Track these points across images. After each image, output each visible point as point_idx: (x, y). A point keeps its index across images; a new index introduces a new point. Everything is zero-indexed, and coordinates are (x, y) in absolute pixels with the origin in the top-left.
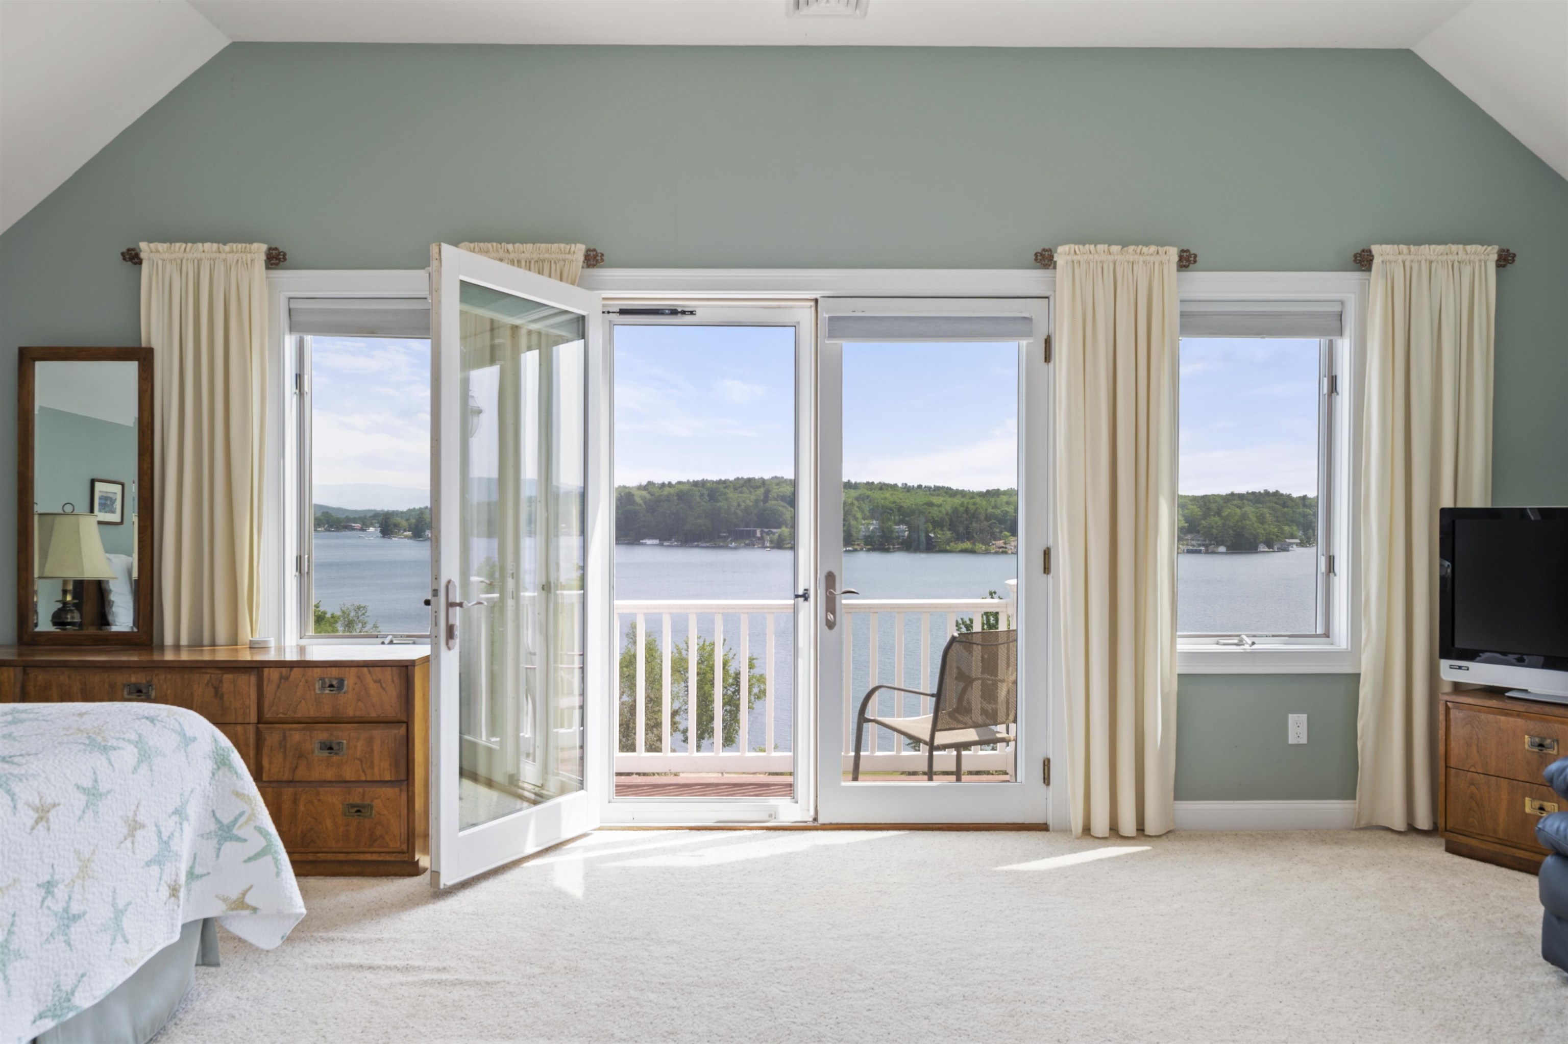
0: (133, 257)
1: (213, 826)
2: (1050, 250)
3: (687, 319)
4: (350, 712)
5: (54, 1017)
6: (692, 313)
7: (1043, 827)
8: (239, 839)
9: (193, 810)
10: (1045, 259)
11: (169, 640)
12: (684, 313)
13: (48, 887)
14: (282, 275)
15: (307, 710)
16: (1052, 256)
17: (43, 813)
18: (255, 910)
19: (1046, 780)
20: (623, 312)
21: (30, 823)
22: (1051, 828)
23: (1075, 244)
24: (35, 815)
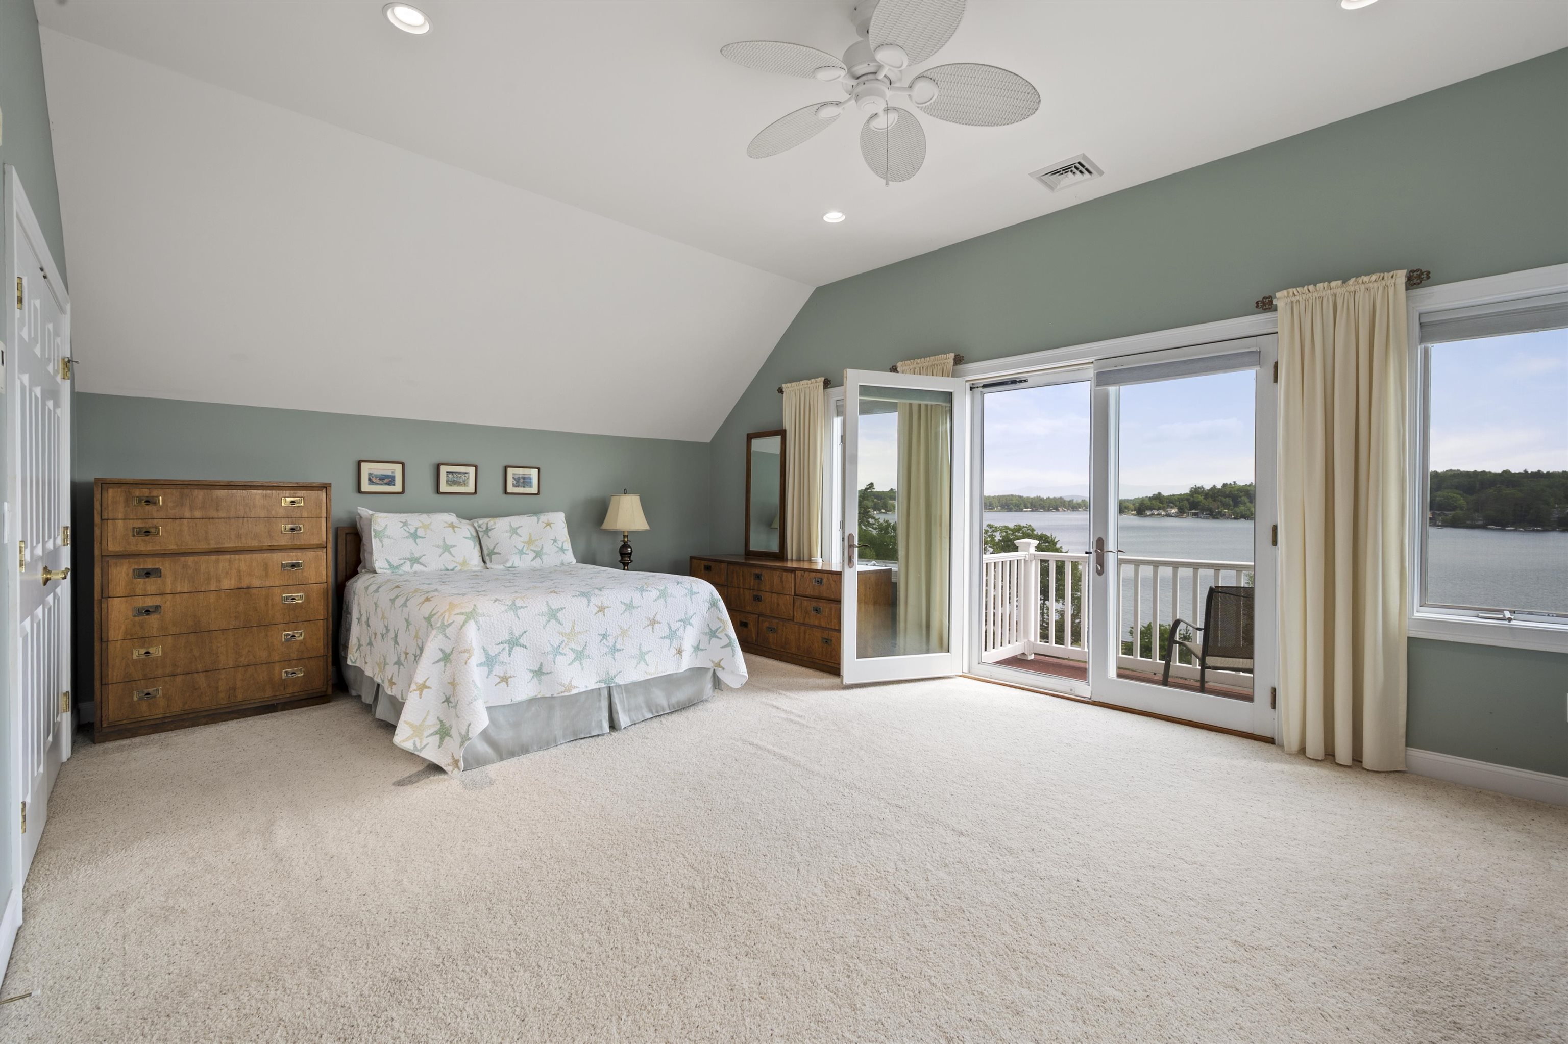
0: (781, 391)
1: (708, 630)
2: (1270, 297)
3: (1023, 385)
4: (825, 595)
5: (605, 683)
6: (1025, 381)
7: (1270, 741)
8: (718, 638)
9: (695, 621)
10: (1266, 305)
11: (789, 557)
12: (1021, 381)
13: (604, 636)
14: (832, 391)
15: (809, 592)
16: (1272, 302)
17: (601, 609)
18: (723, 669)
19: (1274, 705)
20: (985, 386)
21: (595, 611)
22: (1276, 742)
23: (1293, 288)
24: (598, 609)
